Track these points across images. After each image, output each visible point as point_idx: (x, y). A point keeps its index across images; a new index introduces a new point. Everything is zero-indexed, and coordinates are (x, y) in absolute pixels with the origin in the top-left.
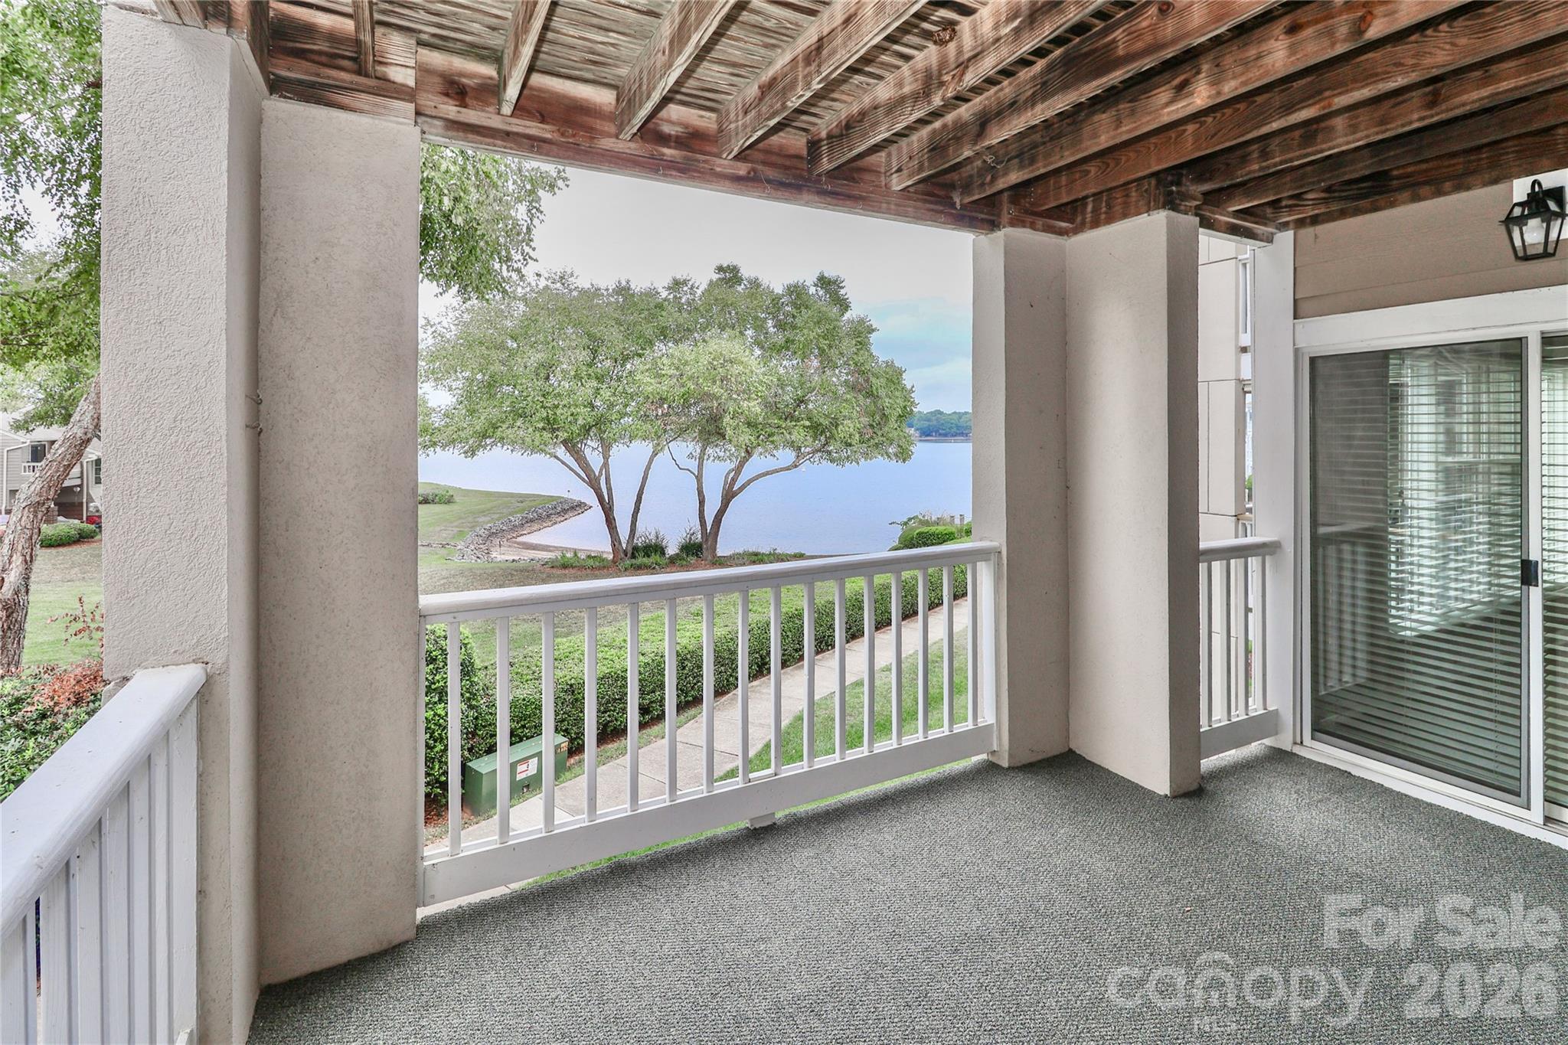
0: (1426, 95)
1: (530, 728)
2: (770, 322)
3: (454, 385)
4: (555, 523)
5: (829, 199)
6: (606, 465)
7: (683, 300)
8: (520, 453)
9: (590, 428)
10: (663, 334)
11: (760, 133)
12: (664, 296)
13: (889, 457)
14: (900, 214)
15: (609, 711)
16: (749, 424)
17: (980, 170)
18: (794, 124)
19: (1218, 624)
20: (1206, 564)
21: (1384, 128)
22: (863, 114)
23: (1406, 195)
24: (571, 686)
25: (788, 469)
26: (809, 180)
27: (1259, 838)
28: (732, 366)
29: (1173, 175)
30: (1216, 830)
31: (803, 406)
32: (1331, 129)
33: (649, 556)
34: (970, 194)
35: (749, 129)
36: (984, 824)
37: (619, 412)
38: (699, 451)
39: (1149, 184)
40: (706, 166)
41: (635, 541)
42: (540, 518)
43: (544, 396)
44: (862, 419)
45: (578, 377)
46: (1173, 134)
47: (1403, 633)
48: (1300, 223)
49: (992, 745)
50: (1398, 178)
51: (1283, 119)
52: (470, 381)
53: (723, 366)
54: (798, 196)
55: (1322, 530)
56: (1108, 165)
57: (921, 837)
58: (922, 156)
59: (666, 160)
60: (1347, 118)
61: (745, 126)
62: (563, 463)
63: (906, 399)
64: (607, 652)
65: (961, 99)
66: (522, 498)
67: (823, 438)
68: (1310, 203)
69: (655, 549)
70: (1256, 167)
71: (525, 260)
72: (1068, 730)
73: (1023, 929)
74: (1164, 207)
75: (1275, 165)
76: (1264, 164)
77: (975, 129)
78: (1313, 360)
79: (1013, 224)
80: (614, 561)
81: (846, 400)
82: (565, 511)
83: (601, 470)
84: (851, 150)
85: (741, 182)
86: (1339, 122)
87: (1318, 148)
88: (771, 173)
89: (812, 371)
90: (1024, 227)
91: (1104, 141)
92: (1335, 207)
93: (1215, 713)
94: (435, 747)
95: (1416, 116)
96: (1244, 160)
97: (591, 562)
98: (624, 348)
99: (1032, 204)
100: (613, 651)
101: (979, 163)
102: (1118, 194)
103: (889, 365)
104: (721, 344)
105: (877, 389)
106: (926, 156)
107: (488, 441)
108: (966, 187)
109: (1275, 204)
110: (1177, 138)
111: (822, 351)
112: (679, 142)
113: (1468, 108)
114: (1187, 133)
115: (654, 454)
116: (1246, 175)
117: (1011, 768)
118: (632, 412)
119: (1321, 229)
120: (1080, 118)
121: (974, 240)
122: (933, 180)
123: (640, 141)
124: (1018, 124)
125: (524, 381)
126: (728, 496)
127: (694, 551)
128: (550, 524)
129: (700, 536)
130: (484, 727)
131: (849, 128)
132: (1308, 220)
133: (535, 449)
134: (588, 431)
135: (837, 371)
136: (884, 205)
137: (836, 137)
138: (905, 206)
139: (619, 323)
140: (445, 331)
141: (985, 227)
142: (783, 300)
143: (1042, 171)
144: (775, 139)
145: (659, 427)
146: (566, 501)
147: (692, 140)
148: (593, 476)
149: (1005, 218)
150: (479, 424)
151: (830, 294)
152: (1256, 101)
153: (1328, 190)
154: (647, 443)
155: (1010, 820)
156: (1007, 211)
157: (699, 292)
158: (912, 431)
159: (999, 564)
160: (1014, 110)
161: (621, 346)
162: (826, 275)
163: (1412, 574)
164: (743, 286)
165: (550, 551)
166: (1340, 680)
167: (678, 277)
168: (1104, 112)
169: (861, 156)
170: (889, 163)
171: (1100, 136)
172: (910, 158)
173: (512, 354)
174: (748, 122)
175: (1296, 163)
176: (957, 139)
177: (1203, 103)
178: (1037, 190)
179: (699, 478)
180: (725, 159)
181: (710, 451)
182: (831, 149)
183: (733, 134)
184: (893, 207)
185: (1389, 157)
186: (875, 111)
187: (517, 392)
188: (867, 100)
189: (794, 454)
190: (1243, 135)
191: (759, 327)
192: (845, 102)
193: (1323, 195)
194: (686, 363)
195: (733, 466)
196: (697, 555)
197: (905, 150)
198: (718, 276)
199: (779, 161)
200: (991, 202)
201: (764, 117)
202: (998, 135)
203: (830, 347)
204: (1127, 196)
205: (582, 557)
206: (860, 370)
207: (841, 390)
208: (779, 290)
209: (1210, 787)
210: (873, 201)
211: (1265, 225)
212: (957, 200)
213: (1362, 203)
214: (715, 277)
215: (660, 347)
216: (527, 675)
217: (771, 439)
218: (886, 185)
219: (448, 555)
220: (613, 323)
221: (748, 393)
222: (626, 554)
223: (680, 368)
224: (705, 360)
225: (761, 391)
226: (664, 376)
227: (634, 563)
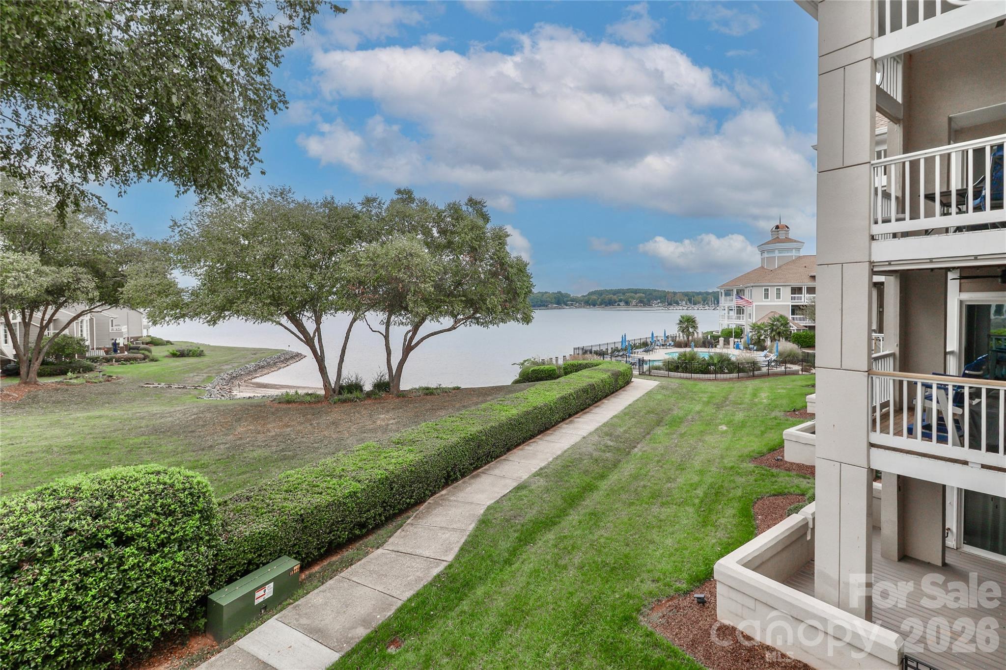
1: (266, 556)
2: (435, 229)
3: (199, 272)
4: (280, 368)
6: (318, 329)
7: (373, 213)
8: (252, 322)
9: (306, 303)
10: (359, 236)
12: (359, 210)
13: (518, 321)
15: (334, 531)
16: (424, 299)
24: (301, 515)
25: (449, 330)
28: (412, 259)
31: (460, 287)
33: (351, 393)
37: (327, 291)
38: (386, 318)
41: (341, 382)
42: (269, 365)
43: (270, 279)
44: (501, 296)
45: (296, 266)
52: (211, 268)
53: (406, 258)
62: (286, 328)
63: (529, 282)
64: (329, 482)
66: (255, 351)
67: (474, 309)
69: (355, 387)
71: (251, 160)
80: (326, 397)
81: (491, 283)
82: (287, 360)
83: (314, 333)
89: (465, 264)
94: (175, 591)
97: (308, 398)
98: (331, 245)
100: (335, 481)
103: (519, 259)
104: (401, 242)
105: (511, 275)
107: (227, 313)
111: (473, 249)
115: (354, 320)
118: (337, 291)
125: (254, 268)
126: (408, 349)
127: (382, 387)
128: (276, 369)
129: (387, 377)
130: (224, 561)
133: (264, 318)
134: (304, 306)
135: (485, 263)
139: (326, 227)
140: (189, 230)
142: (445, 214)
145: (357, 302)
146: (287, 353)
148: (309, 337)
150: (219, 300)
151: (477, 211)
154: (348, 313)
157: (385, 207)
161: (329, 244)
162: (473, 198)
164: (415, 204)
165: (277, 389)
167: (369, 196)
173: (244, 248)
179: (386, 337)
181: (394, 318)
187: (249, 277)
189: (453, 320)
191: (427, 232)
194: (378, 256)
195: (411, 328)
196: (386, 391)
198: (397, 197)
203: (480, 246)
205: (302, 394)
206: (500, 262)
207: (486, 276)
208: (442, 207)
214: (395, 197)
215: (358, 245)
216: (262, 508)
217: (438, 310)
219: (200, 394)
220: (322, 227)
221: (424, 277)
222: (334, 392)
223: (373, 258)
224: (393, 254)
225: (433, 277)
226: (361, 265)
227: (341, 397)
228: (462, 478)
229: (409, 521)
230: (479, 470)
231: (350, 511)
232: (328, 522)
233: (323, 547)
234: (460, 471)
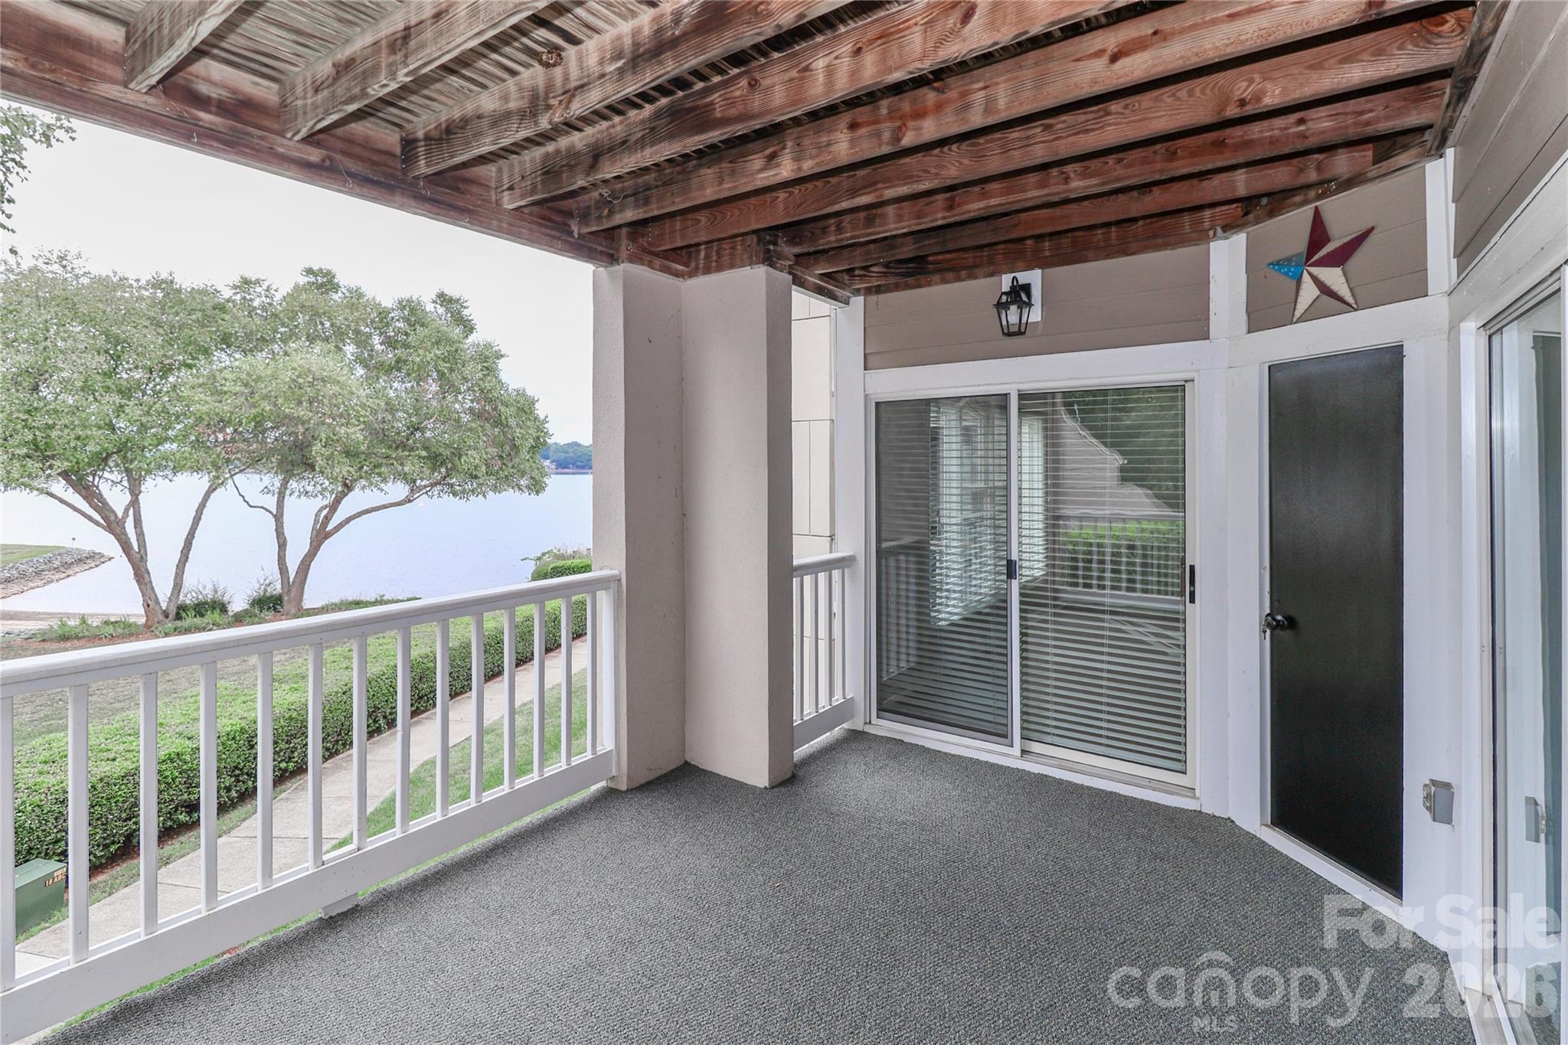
0: (947, 199)
2: (377, 338)
5: (428, 206)
6: (135, 503)
7: (256, 303)
9: (109, 455)
10: (226, 340)
11: (335, 117)
12: (226, 296)
13: (521, 489)
14: (511, 232)
16: (347, 453)
17: (597, 202)
18: (380, 115)
19: (808, 631)
20: (799, 578)
21: (919, 221)
22: (465, 121)
23: (937, 277)
25: (399, 504)
26: (403, 181)
27: (834, 809)
28: (325, 386)
29: (770, 235)
30: (804, 809)
31: (418, 435)
32: (884, 216)
33: (202, 615)
34: (587, 225)
35: (321, 110)
36: (599, 851)
37: (155, 435)
38: (278, 484)
39: (752, 241)
40: (262, 143)
41: (181, 598)
42: (23, 576)
43: (28, 412)
44: (489, 450)
45: (87, 389)
46: (768, 197)
47: (940, 623)
48: (868, 291)
49: (611, 771)
50: (933, 263)
51: (849, 201)
53: (311, 384)
54: (389, 197)
55: (885, 545)
56: (716, 218)
57: (532, 880)
58: (536, 178)
59: (201, 127)
60: (894, 209)
61: (315, 107)
62: (62, 501)
63: (539, 429)
64: (131, 742)
65: (570, 126)
67: (443, 470)
68: (875, 275)
69: (211, 606)
70: (833, 238)
72: (683, 745)
73: (631, 944)
74: (763, 263)
75: (848, 239)
76: (839, 237)
77: (589, 160)
78: (877, 404)
79: (632, 259)
80: (147, 626)
81: (471, 430)
82: (67, 565)
83: (126, 510)
84: (452, 157)
85: (311, 171)
86: (890, 210)
87: (877, 229)
88: (353, 166)
89: (431, 396)
90: (643, 264)
91: (710, 194)
92: (892, 280)
93: (806, 707)
95: (940, 215)
96: (825, 230)
97: (110, 630)
98: (165, 356)
99: (650, 244)
101: (595, 194)
102: (726, 245)
103: (520, 393)
104: (313, 358)
105: (506, 418)
106: (539, 179)
108: (585, 217)
109: (850, 271)
110: (771, 202)
111: (441, 375)
112: (222, 108)
113: (972, 214)
114: (779, 200)
115: (211, 490)
116: (826, 244)
117: (630, 791)
118: (176, 436)
119: (882, 297)
120: (689, 169)
121: (594, 271)
122: (550, 204)
123: (163, 97)
124: (629, 163)
126: (320, 535)
127: (268, 604)
128: (40, 583)
129: (279, 587)
131: (448, 134)
132: (874, 289)
133: (11, 483)
134: (105, 460)
135: (460, 397)
136: (495, 223)
137: (435, 140)
138: (519, 227)
139: (157, 324)
141: (605, 259)
142: (392, 315)
143: (656, 213)
144: (358, 128)
145: (218, 456)
146: (68, 552)
147: (239, 108)
148: (113, 518)
149: (624, 253)
151: (452, 312)
152: (829, 182)
153: (887, 265)
154: (200, 476)
155: (626, 841)
156: (625, 246)
157: (279, 296)
158: (547, 463)
159: (619, 592)
160: (625, 149)
161: (160, 353)
162: (446, 293)
163: (947, 576)
164: (340, 294)
165: (39, 619)
166: (898, 666)
168: (709, 168)
169: (464, 165)
170: (500, 180)
171: (705, 189)
172: (523, 177)
174: (320, 101)
175: (862, 240)
176: (571, 167)
177: (788, 175)
178: (653, 230)
179: (278, 517)
180: (290, 139)
181: (293, 484)
182: (428, 152)
183: (300, 112)
184: (505, 225)
185: (925, 245)
186: (478, 121)
188: (469, 108)
189: (407, 488)
190: (821, 209)
191: (362, 341)
192: (446, 105)
193: (884, 270)
194: (259, 379)
195: (326, 502)
196: (275, 609)
197: (517, 169)
198: (306, 279)
199: (366, 154)
200: (610, 233)
201: (339, 100)
202: (610, 170)
203: (451, 370)
204: (733, 248)
205: (95, 624)
206: (486, 396)
207: (465, 418)
208: (387, 302)
209: (801, 774)
210: (482, 216)
211: (843, 289)
212: (575, 229)
213: (910, 280)
214: (303, 280)
215: (222, 359)
217: (377, 471)
218: (497, 201)
220: (147, 323)
221: (346, 418)
222: (166, 615)
223: (250, 384)
224: (287, 376)
225: (364, 416)
226: (226, 393)
227: (179, 623)
228: (389, 728)
229: (283, 795)
230: (423, 716)
231: (168, 784)
232: (124, 802)
233: (113, 843)
234: (385, 717)
